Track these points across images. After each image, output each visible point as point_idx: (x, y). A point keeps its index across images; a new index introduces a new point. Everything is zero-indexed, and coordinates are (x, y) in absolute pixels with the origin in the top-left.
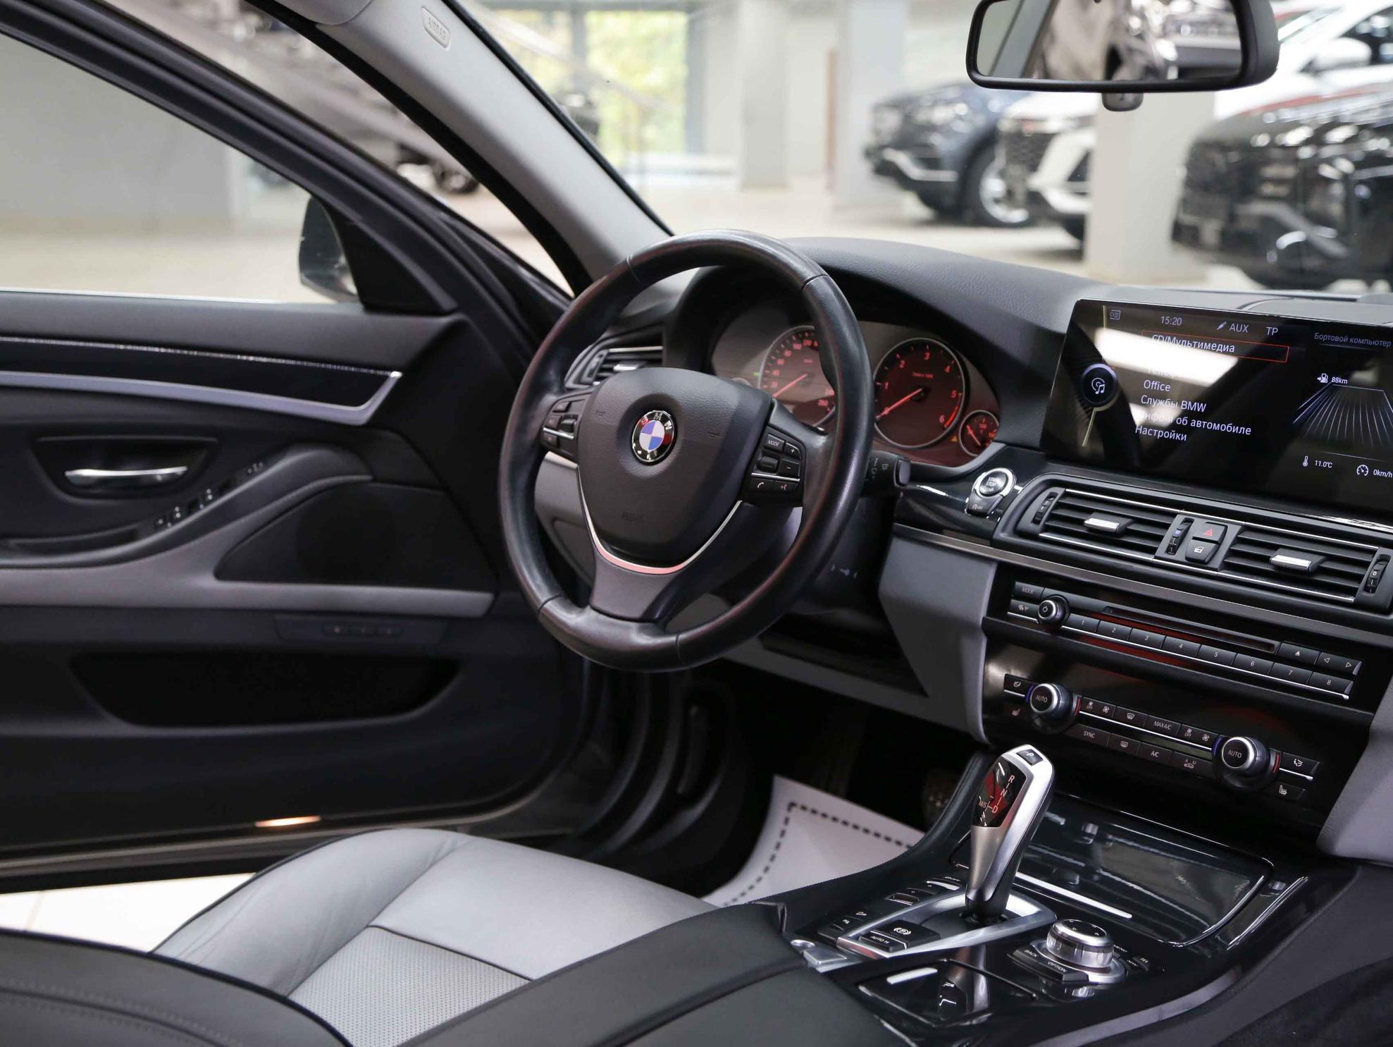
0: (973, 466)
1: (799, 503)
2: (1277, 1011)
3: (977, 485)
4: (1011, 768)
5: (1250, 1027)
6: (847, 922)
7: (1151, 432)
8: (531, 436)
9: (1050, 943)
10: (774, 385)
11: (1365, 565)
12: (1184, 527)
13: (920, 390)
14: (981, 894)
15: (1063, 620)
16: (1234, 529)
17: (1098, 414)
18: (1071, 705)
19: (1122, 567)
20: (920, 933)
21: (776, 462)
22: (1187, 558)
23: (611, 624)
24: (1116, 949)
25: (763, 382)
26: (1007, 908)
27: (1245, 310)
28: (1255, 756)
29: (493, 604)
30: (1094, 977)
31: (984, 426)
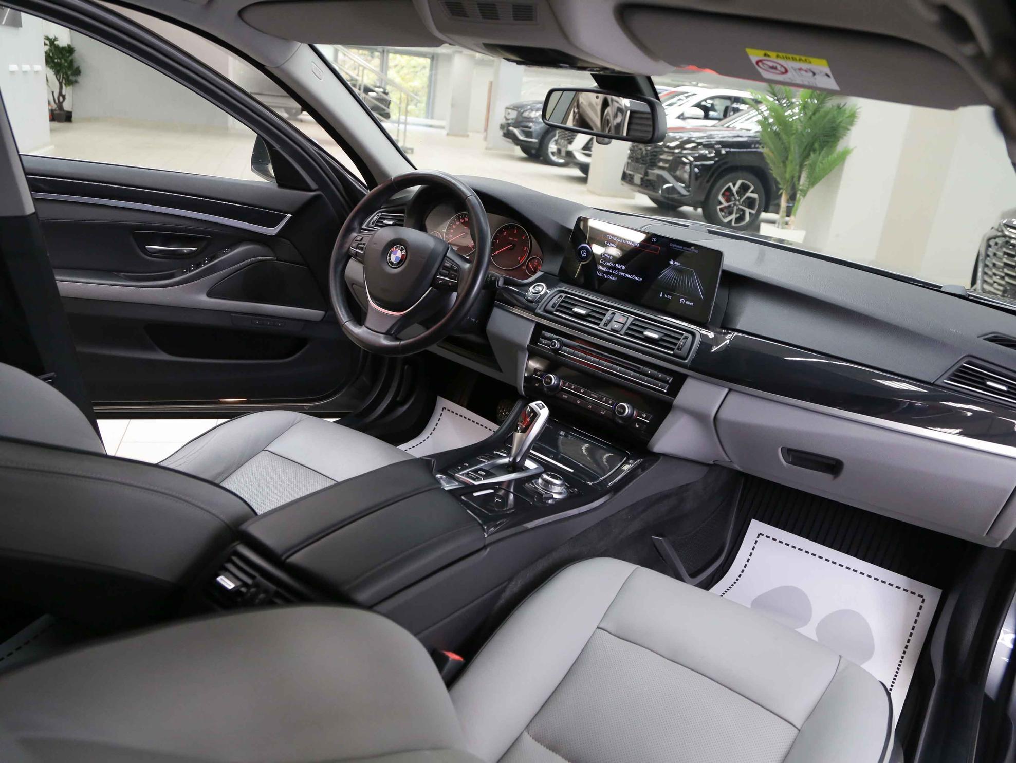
0: (530, 280)
1: (456, 291)
2: (624, 509)
3: (531, 289)
4: (532, 410)
5: (613, 515)
6: (460, 468)
7: (602, 275)
8: (345, 250)
9: (540, 481)
10: (450, 237)
11: (679, 339)
12: (611, 316)
13: (511, 245)
14: (515, 459)
15: (560, 349)
16: (630, 320)
17: (582, 265)
18: (559, 384)
19: (587, 330)
20: (489, 474)
21: (448, 273)
22: (611, 329)
23: (372, 334)
24: (566, 485)
25: (446, 235)
26: (525, 465)
28: (628, 411)
29: (325, 315)
30: (556, 496)
31: (536, 264)
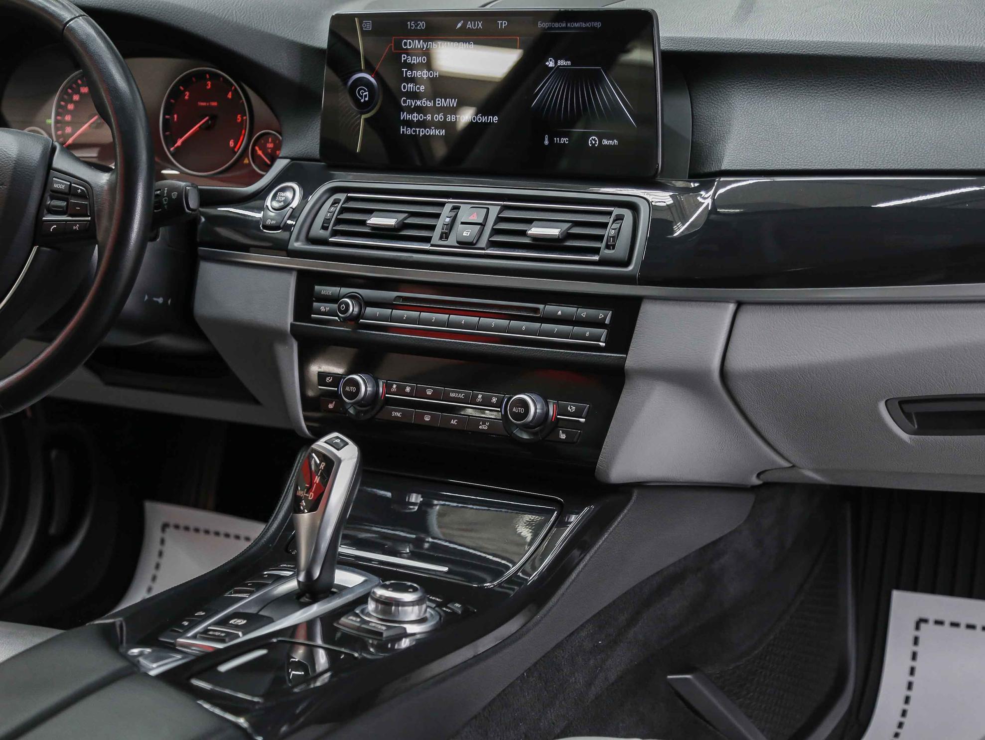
0: (264, 183)
1: (95, 240)
3: (269, 201)
4: (324, 457)
5: (559, 646)
6: (186, 623)
7: (414, 131)
9: (371, 606)
10: (68, 130)
11: (604, 225)
12: (453, 214)
13: (207, 118)
14: (309, 574)
15: (360, 315)
16: (494, 211)
17: (366, 120)
18: (378, 391)
19: (403, 258)
20: (254, 620)
21: (64, 204)
22: (458, 242)
24: (430, 600)
25: (57, 129)
26: (335, 582)
27: (488, 8)
28: (536, 409)
30: (411, 629)
31: (270, 145)
